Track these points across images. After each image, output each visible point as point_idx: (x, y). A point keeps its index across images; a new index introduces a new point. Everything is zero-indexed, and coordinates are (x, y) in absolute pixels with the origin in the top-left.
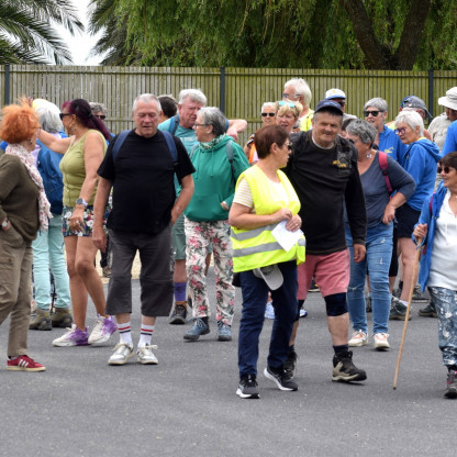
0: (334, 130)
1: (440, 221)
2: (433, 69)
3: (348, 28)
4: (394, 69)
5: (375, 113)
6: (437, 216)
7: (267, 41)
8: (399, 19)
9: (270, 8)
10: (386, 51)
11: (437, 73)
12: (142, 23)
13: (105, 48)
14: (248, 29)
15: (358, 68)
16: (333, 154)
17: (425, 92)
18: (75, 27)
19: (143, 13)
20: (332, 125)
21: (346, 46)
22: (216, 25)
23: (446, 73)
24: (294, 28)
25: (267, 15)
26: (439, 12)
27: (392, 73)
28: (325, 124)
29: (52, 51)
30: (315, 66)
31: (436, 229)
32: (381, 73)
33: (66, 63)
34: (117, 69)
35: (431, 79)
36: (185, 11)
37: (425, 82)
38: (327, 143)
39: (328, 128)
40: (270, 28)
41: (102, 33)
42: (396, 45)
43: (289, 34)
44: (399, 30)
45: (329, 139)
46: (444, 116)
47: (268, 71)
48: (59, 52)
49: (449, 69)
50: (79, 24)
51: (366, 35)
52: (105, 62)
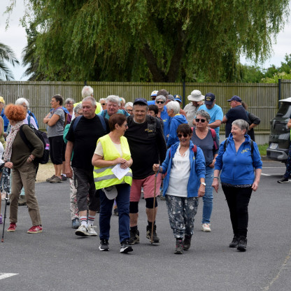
0: (143, 113)
1: (174, 159)
2: (185, 82)
3: (145, 63)
4: (166, 82)
5: (162, 102)
6: (173, 157)
7: (105, 69)
8: (169, 58)
9: (106, 53)
10: (163, 73)
11: (186, 84)
12: (46, 60)
13: (30, 73)
14: (97, 64)
15: (149, 81)
16: (145, 125)
17: (181, 92)
18: (15, 63)
19: (46, 55)
20: (142, 111)
21: (143, 71)
22: (81, 61)
23: (191, 84)
24: (118, 62)
25: (105, 56)
26: (187, 55)
27: (165, 84)
28: (138, 111)
29: (5, 74)
30: (129, 80)
31: (172, 164)
32: (160, 84)
33: (11, 80)
34: (35, 82)
35: (184, 87)
36: (67, 55)
37: (181, 88)
38: (140, 121)
39: (140, 113)
40: (107, 63)
41: (28, 65)
42: (168, 71)
43: (116, 65)
44: (169, 64)
45: (141, 118)
46: (191, 104)
47: (107, 83)
48: (8, 75)
49: (192, 82)
50: (17, 62)
51: (153, 66)
52: (30, 79)
